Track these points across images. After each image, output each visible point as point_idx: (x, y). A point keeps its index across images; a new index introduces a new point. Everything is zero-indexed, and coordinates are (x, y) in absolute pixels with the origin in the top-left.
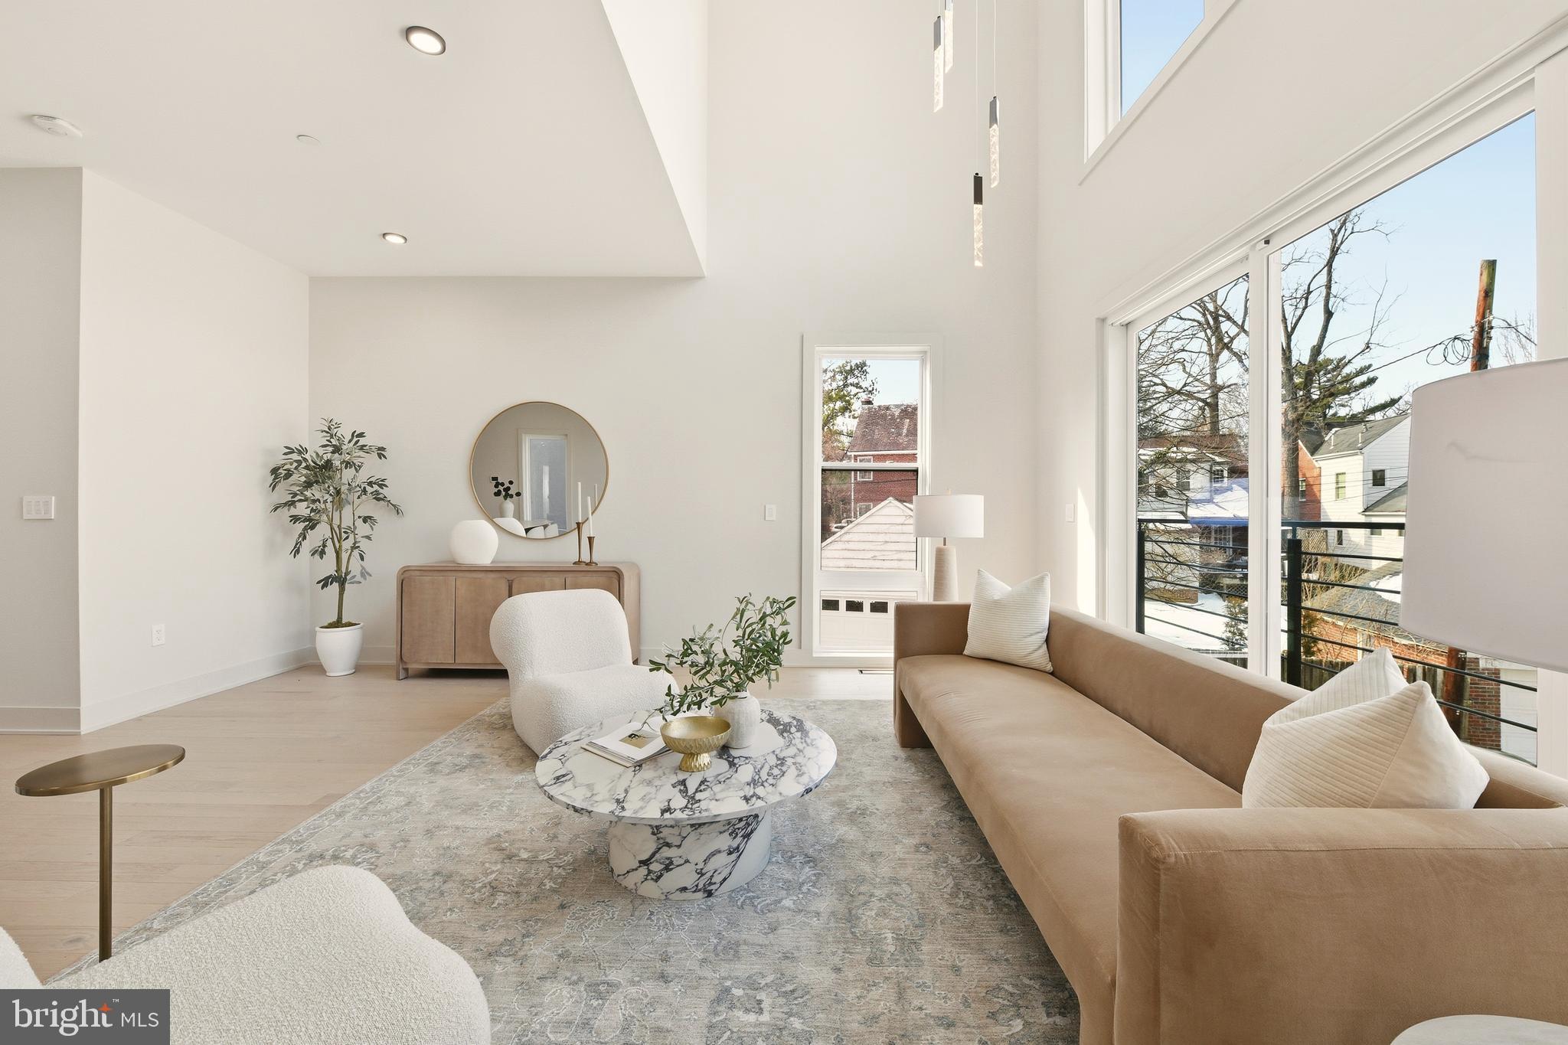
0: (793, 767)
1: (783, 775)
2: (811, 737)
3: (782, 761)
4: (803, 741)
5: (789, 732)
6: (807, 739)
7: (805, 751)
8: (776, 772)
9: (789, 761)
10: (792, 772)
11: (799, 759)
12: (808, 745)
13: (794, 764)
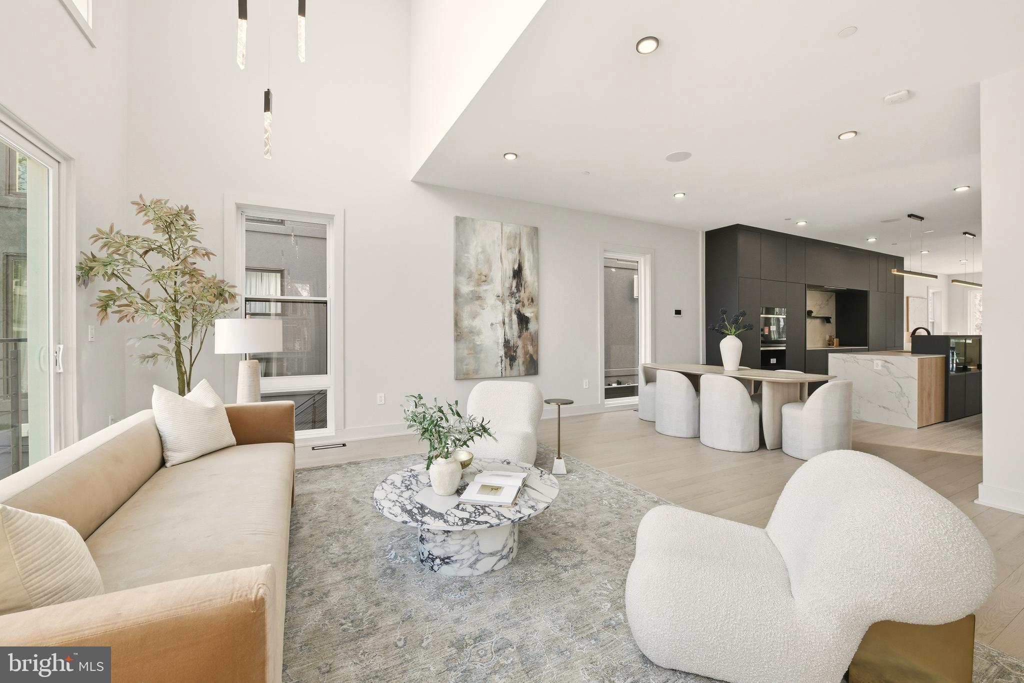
0: (399, 486)
1: (402, 481)
2: (397, 507)
3: (408, 488)
4: (402, 503)
5: (418, 508)
6: (400, 505)
7: (397, 497)
8: (407, 483)
9: (403, 489)
10: (398, 483)
11: (398, 491)
12: (397, 501)
13: (399, 488)
